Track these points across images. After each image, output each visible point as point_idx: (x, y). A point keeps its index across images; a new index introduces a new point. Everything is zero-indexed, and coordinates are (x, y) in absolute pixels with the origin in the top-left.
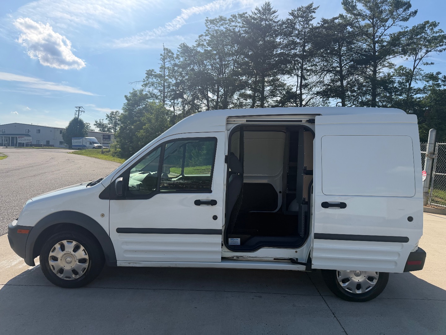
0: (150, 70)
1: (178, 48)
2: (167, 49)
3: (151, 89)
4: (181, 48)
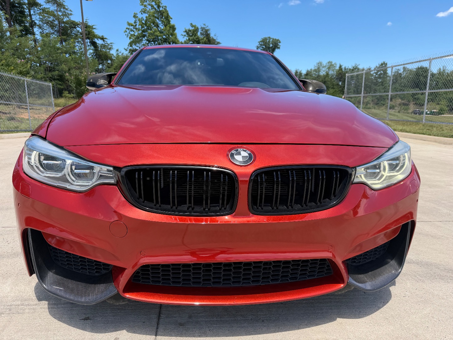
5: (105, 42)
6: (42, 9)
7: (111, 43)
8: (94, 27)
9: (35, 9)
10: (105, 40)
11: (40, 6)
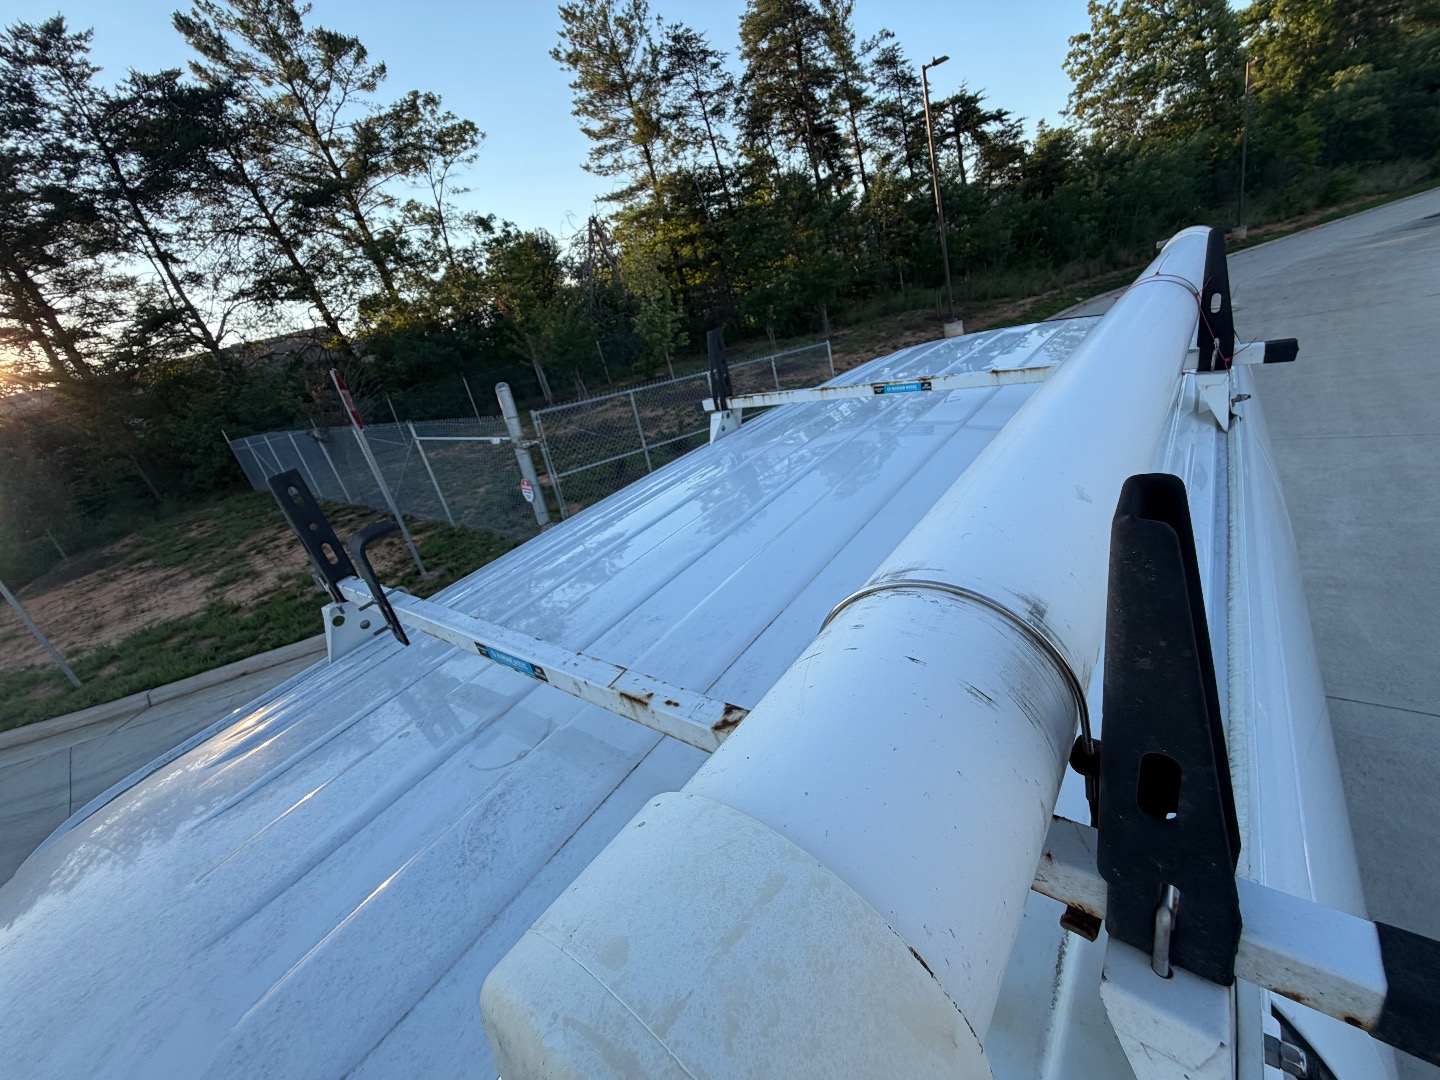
5: (1006, 123)
6: (876, 107)
7: (1020, 120)
8: (979, 97)
9: (863, 112)
10: (1004, 117)
11: (872, 100)
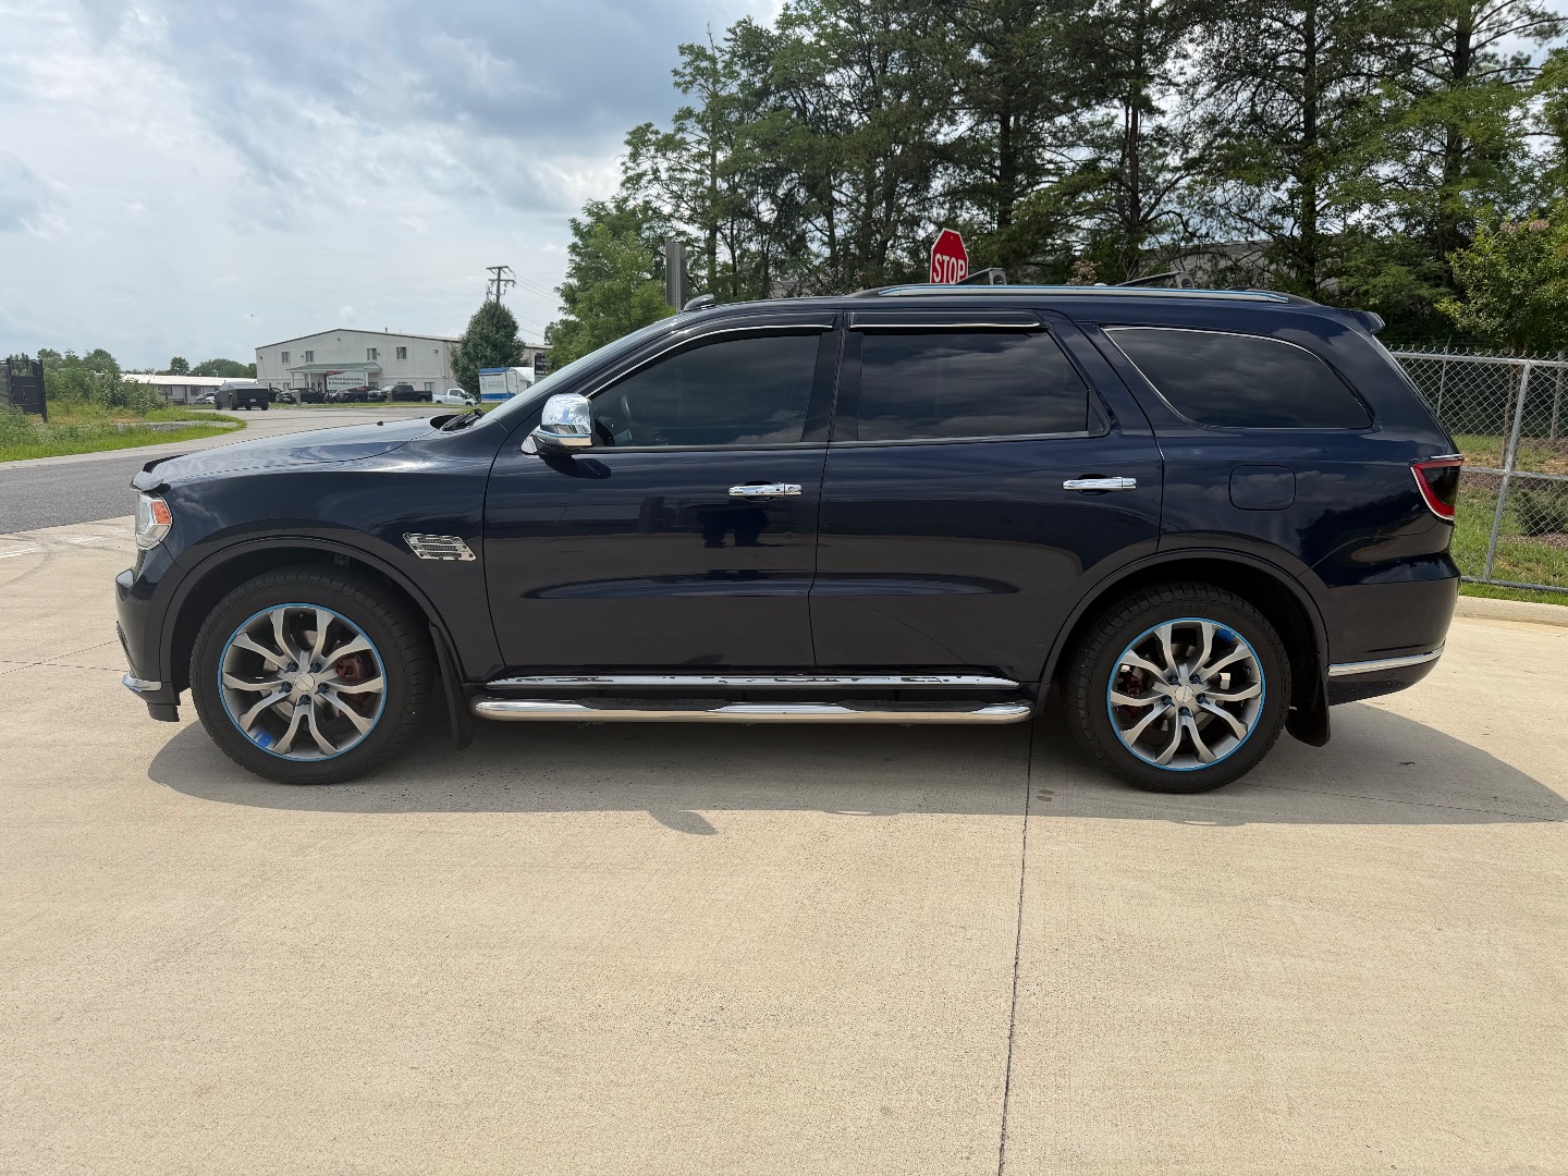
0: (639, 128)
1: (726, 39)
2: (691, 48)
3: (652, 192)
4: (735, 40)
